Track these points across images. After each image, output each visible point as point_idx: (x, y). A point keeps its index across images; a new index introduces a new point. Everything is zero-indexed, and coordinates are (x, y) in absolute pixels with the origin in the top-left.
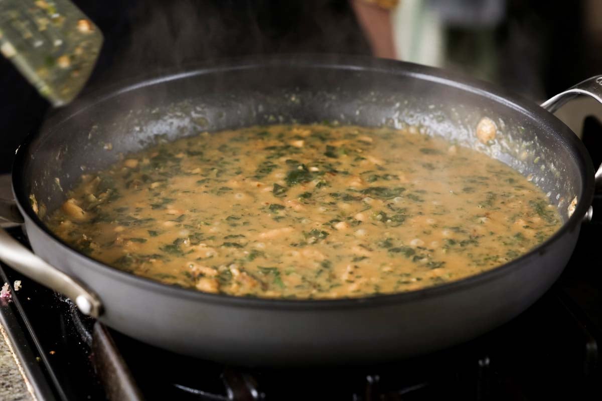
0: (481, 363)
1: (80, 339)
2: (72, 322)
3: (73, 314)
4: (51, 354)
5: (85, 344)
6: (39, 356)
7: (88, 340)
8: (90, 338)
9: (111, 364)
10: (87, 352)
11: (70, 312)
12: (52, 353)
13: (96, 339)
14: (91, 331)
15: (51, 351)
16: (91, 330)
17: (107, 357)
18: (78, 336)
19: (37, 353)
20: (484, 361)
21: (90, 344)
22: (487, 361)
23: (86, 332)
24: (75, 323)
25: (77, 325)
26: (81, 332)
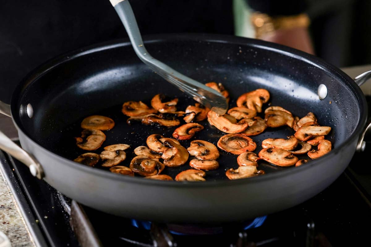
1: (63, 208)
2: (58, 199)
3: (59, 193)
4: (45, 218)
5: (66, 212)
6: (38, 219)
8: (69, 209)
10: (67, 217)
11: (57, 193)
13: (73, 209)
15: (45, 216)
16: (70, 203)
17: (80, 220)
19: (36, 218)
21: (69, 213)
23: (67, 205)
24: (60, 200)
25: (62, 200)
26: (64, 205)
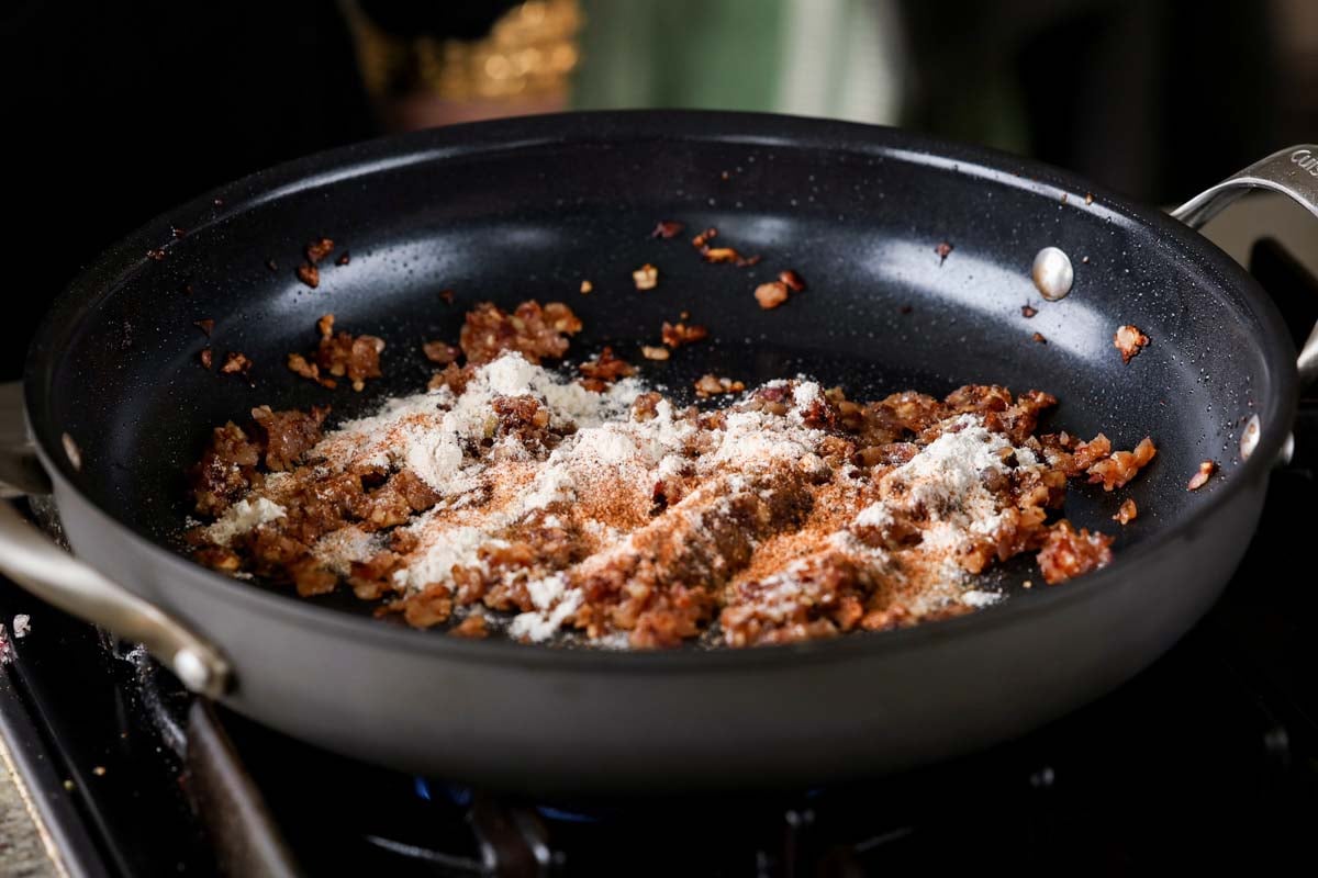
0: (1035, 780)
1: (160, 741)
2: (140, 703)
3: (143, 685)
4: (96, 775)
5: (170, 752)
6: (71, 778)
7: (176, 741)
8: (181, 738)
9: (227, 795)
10: (174, 769)
11: (137, 684)
12: (100, 771)
13: (193, 739)
14: (183, 723)
15: (95, 767)
16: (183, 720)
17: (219, 779)
18: (157, 735)
19: (64, 773)
20: (1041, 774)
21: (181, 753)
22: (1049, 776)
23: (173, 727)
24: (149, 706)
25: (153, 710)
26: (161, 725)
